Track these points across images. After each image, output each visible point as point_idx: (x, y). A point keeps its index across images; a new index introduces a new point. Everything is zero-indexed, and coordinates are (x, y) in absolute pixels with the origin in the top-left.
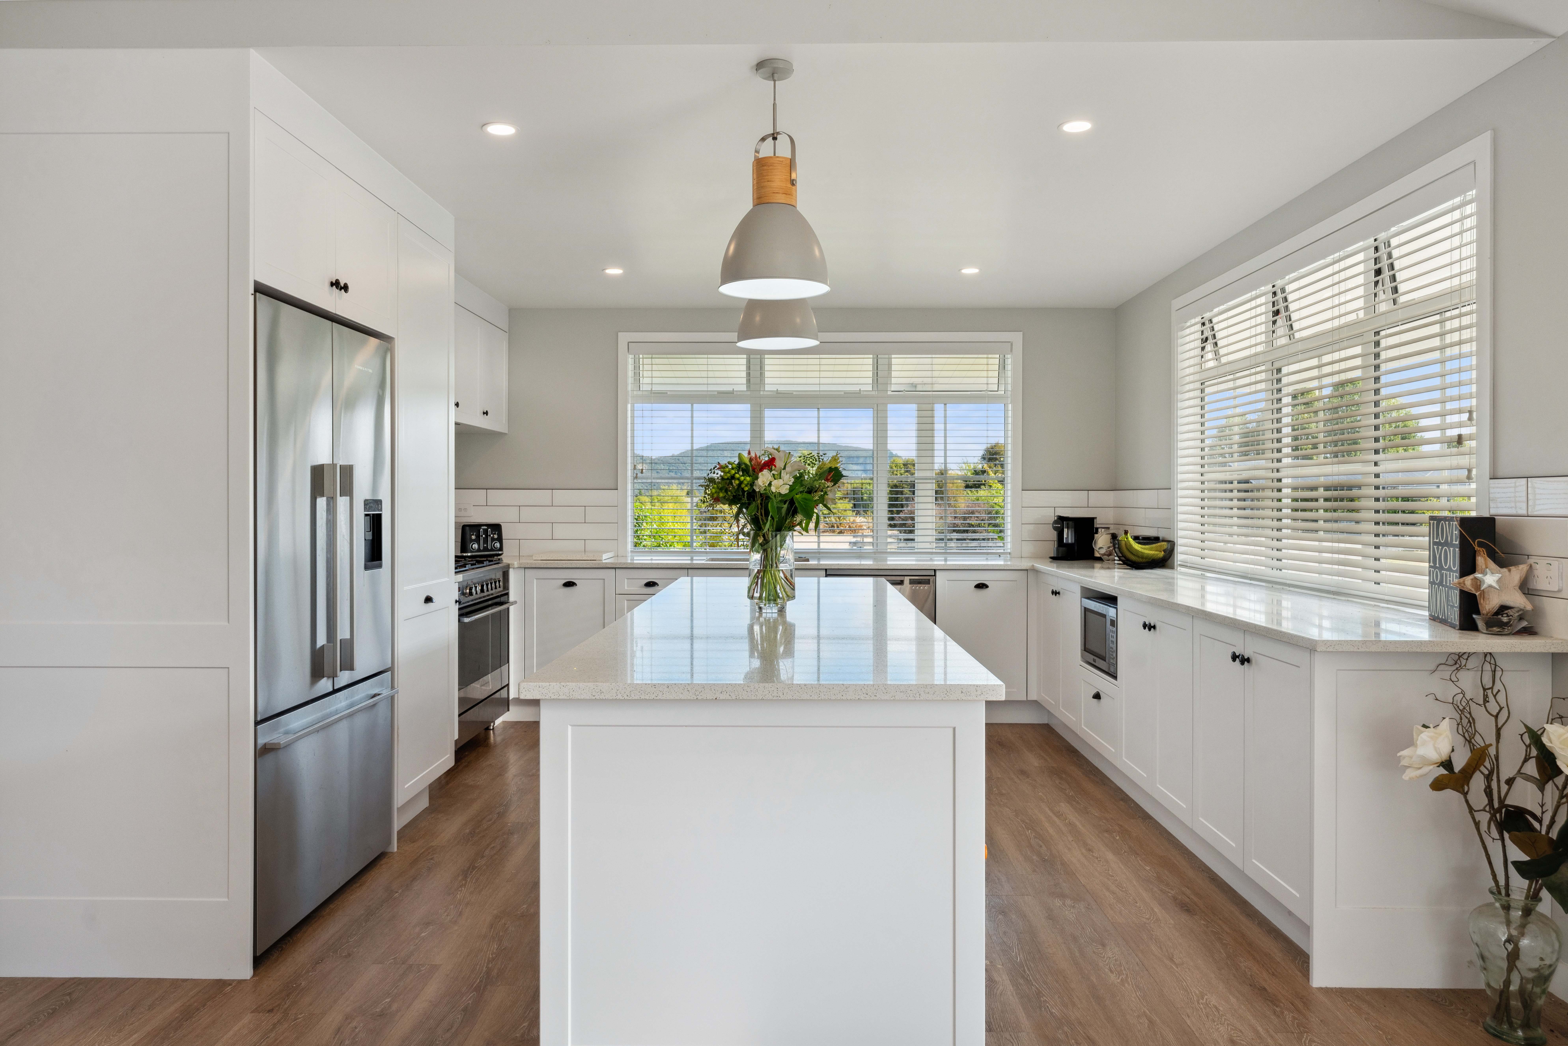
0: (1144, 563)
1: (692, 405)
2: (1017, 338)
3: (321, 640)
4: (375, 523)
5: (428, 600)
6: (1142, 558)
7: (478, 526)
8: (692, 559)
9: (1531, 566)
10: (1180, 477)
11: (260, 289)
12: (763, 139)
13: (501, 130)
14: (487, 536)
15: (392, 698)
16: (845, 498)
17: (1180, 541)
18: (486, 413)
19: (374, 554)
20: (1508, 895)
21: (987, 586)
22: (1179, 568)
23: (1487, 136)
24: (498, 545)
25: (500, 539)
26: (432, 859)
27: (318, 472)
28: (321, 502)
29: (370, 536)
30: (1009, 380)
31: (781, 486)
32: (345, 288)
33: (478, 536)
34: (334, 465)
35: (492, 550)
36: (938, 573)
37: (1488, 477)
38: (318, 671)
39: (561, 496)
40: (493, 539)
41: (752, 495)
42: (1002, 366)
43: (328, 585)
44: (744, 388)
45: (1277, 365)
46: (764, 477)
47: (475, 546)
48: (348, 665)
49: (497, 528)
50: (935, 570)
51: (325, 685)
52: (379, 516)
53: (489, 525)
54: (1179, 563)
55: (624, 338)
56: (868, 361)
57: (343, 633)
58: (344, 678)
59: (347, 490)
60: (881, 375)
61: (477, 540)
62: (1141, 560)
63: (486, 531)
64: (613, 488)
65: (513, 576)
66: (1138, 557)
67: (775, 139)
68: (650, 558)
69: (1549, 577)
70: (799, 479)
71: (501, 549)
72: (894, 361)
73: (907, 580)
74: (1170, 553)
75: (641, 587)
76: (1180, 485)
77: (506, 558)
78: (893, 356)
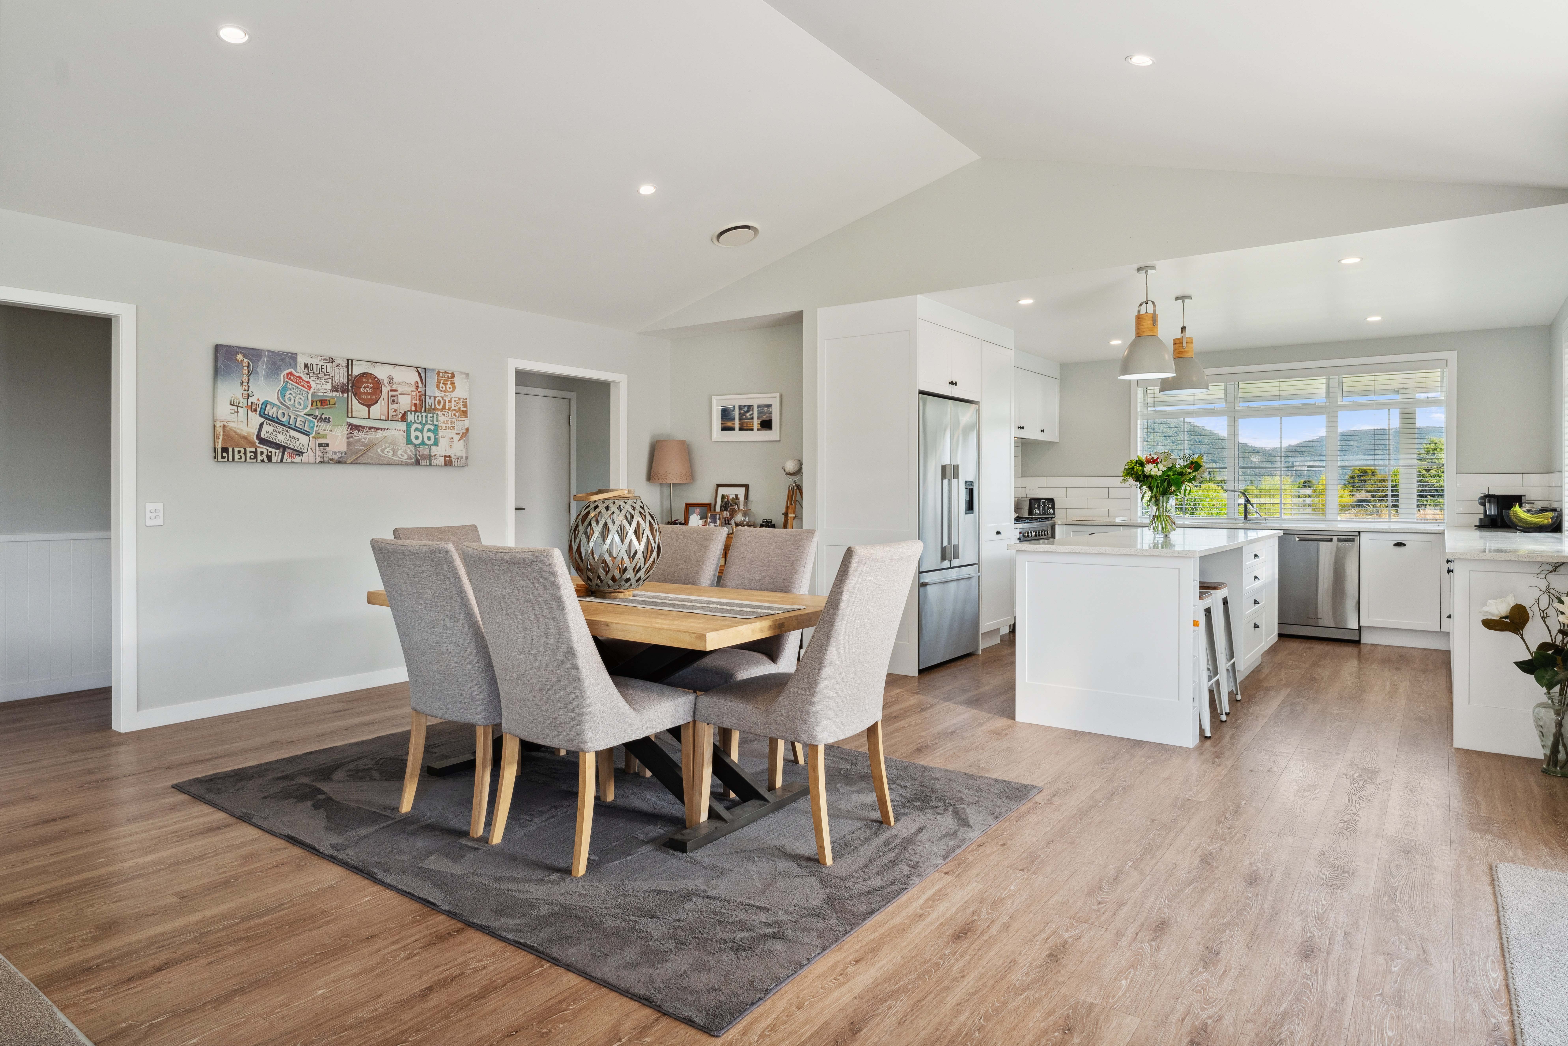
0: (1531, 528)
1: (1184, 419)
2: (1452, 355)
3: (945, 543)
4: (970, 492)
5: (998, 533)
7: (1040, 499)
11: (921, 392)
12: (1141, 305)
13: (1026, 302)
14: (1045, 506)
15: (979, 576)
18: (1043, 431)
19: (970, 507)
21: (1404, 545)
22: (1561, 532)
24: (1051, 511)
25: (1053, 508)
27: (944, 468)
28: (946, 481)
29: (968, 498)
30: (1445, 389)
32: (956, 384)
33: (1039, 506)
34: (951, 465)
35: (1048, 514)
36: (1361, 534)
38: (944, 558)
39: (1093, 481)
40: (1049, 508)
42: (1443, 378)
43: (948, 519)
46: (1148, 467)
47: (1037, 511)
48: (956, 556)
49: (1051, 501)
50: (1359, 532)
51: (946, 564)
52: (972, 489)
53: (1046, 499)
54: (1565, 528)
57: (954, 542)
58: (956, 562)
59: (956, 476)
61: (1039, 508)
63: (1044, 503)
65: (1057, 528)
67: (1147, 303)
70: (1171, 468)
71: (1054, 514)
73: (1335, 538)
74: (1559, 520)
77: (1055, 520)
78: (1343, 376)
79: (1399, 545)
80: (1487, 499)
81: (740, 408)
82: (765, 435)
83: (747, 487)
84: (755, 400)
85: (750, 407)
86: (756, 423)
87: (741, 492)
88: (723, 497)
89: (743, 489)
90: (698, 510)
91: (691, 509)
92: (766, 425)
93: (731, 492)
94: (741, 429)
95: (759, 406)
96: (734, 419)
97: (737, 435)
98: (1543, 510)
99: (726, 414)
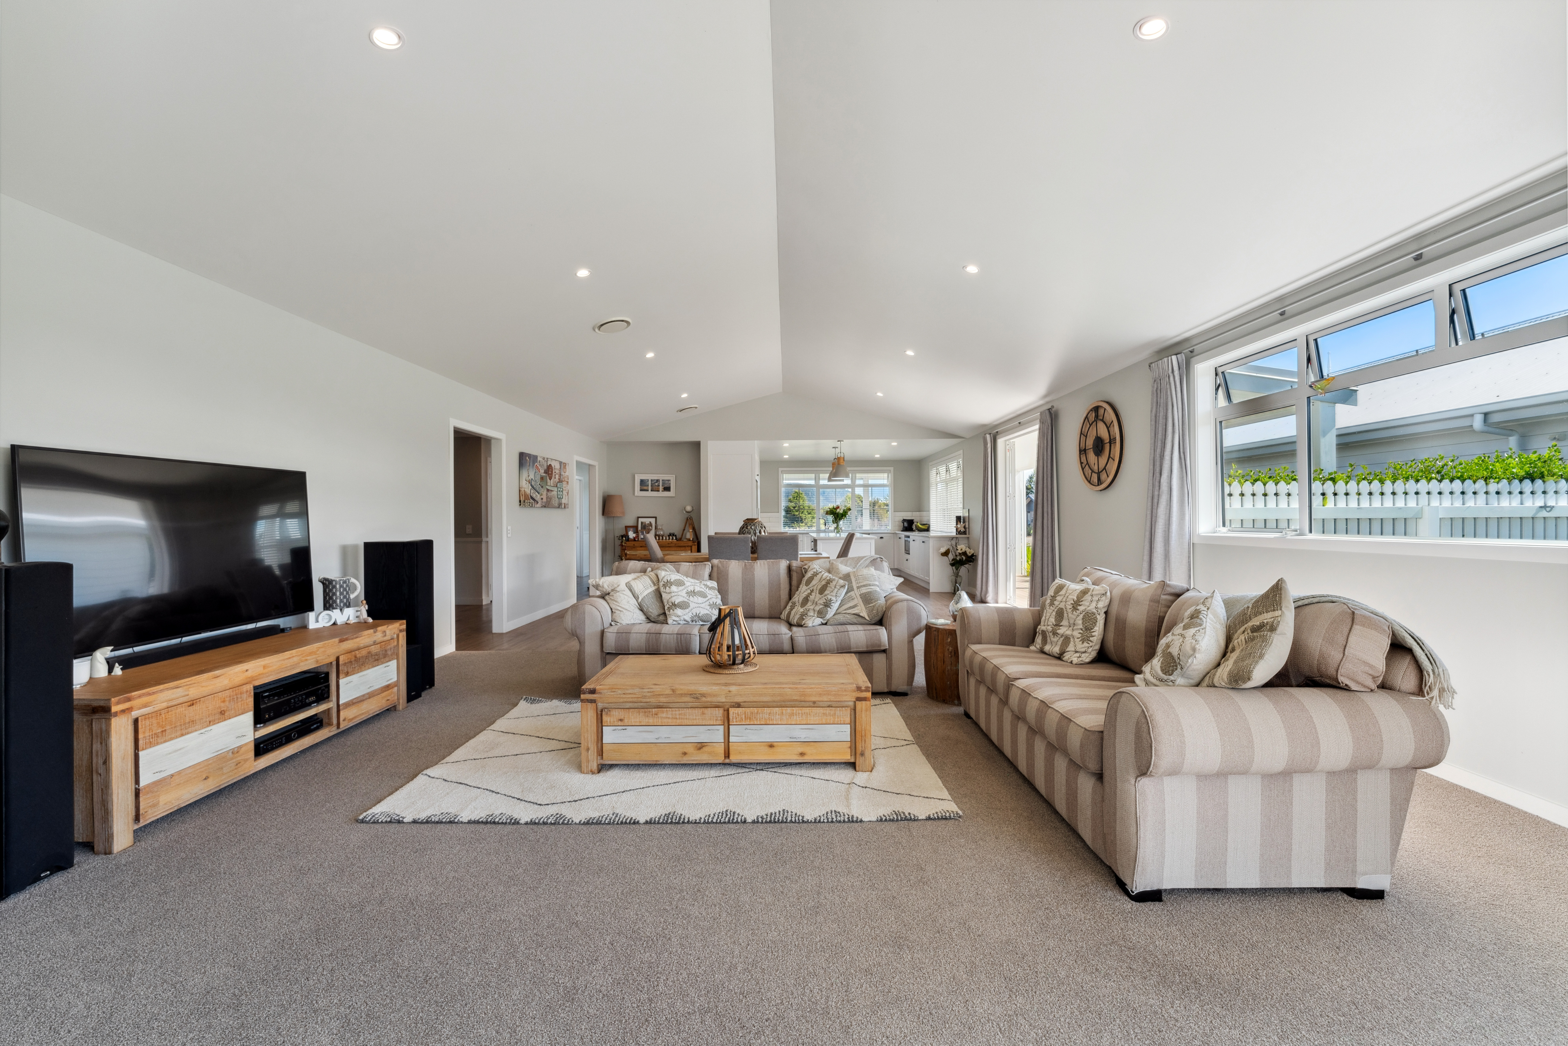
2: (892, 469)
17: (931, 525)
30: (890, 481)
31: (841, 512)
41: (835, 513)
42: (888, 477)
44: (814, 483)
46: (838, 510)
55: (780, 469)
60: (853, 480)
66: (921, 528)
70: (844, 510)
74: (929, 527)
79: (882, 538)
80: (904, 520)
81: (652, 480)
82: (666, 494)
83: (656, 518)
84: (661, 477)
85: (658, 481)
86: (661, 488)
87: (653, 521)
88: (642, 523)
89: (654, 519)
90: (632, 529)
91: (628, 529)
92: (667, 489)
93: (647, 521)
94: (651, 491)
95: (663, 480)
96: (648, 486)
97: (650, 493)
98: (924, 525)
99: (642, 482)
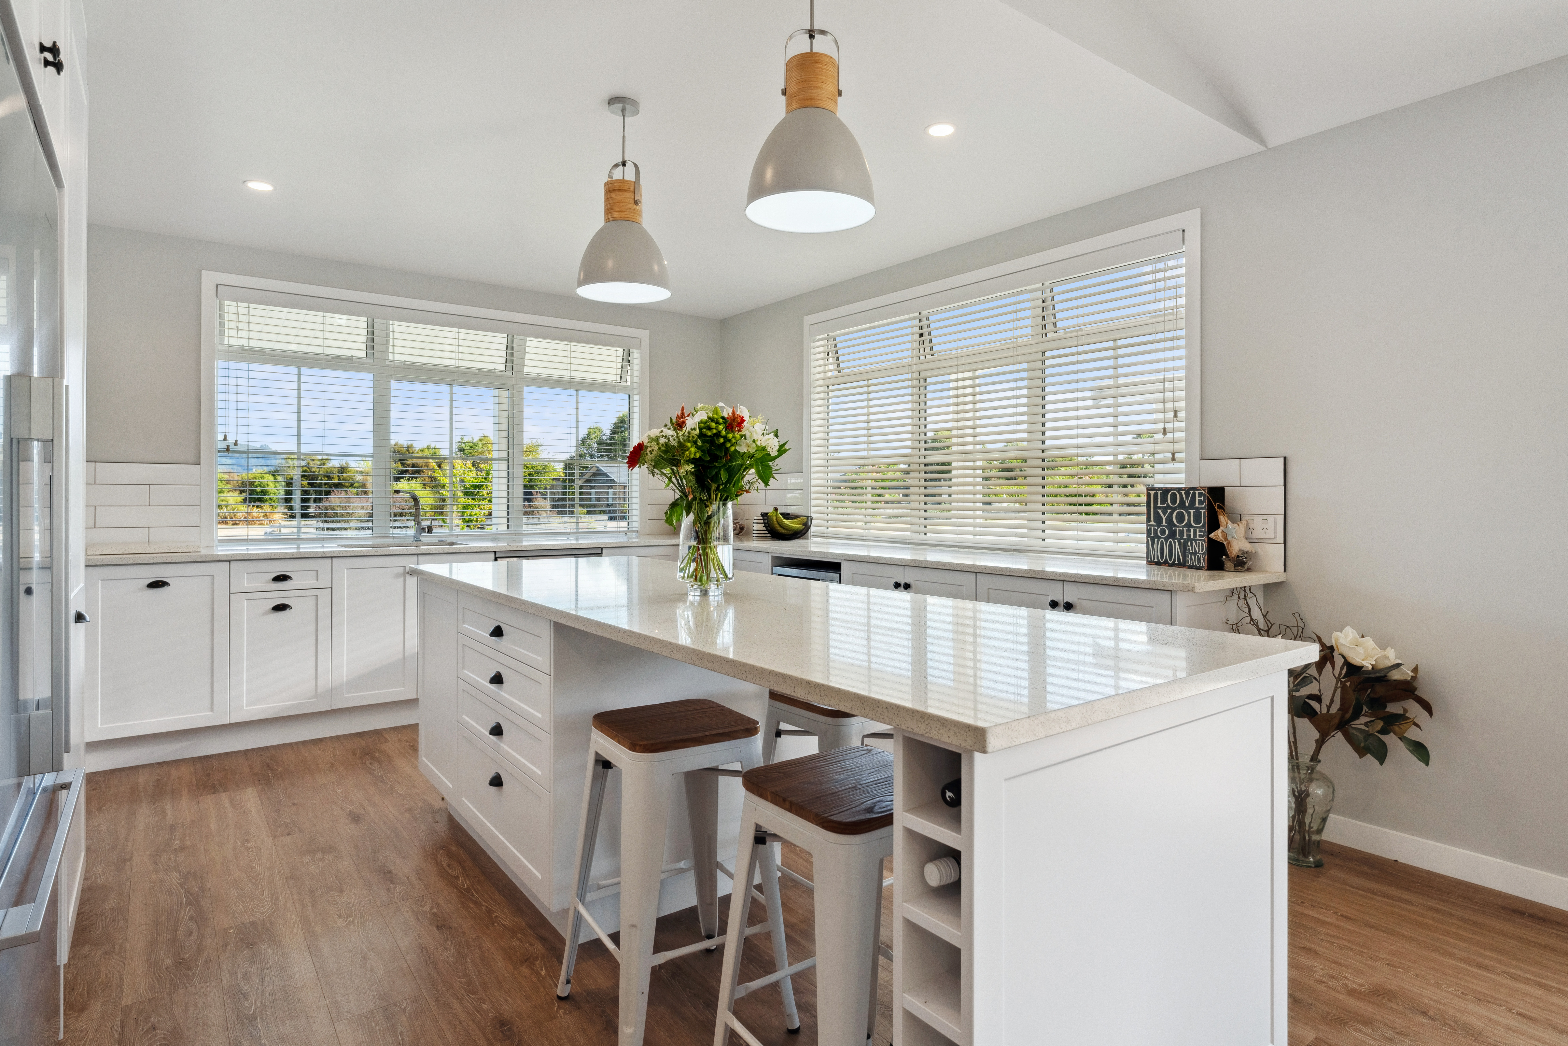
0: (788, 535)
1: (299, 369)
2: (645, 335)
5: (79, 618)
6: (790, 531)
8: (298, 548)
9: (1247, 522)
10: (813, 463)
16: (236, 490)
17: (813, 516)
20: (1297, 759)
22: (812, 538)
23: (1198, 211)
26: (153, 1028)
30: (636, 373)
37: (1198, 459)
42: (627, 359)
44: (363, 354)
45: (923, 374)
50: (602, 549)
54: (812, 534)
55: (210, 278)
56: (500, 340)
60: (517, 356)
62: (788, 532)
64: (193, 462)
66: (787, 530)
68: (245, 548)
69: (1265, 529)
72: (528, 343)
74: (806, 527)
75: (268, 582)
76: (813, 469)
78: (528, 338)
